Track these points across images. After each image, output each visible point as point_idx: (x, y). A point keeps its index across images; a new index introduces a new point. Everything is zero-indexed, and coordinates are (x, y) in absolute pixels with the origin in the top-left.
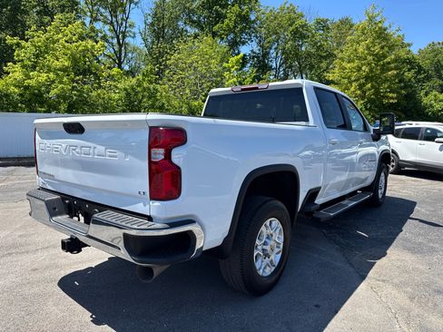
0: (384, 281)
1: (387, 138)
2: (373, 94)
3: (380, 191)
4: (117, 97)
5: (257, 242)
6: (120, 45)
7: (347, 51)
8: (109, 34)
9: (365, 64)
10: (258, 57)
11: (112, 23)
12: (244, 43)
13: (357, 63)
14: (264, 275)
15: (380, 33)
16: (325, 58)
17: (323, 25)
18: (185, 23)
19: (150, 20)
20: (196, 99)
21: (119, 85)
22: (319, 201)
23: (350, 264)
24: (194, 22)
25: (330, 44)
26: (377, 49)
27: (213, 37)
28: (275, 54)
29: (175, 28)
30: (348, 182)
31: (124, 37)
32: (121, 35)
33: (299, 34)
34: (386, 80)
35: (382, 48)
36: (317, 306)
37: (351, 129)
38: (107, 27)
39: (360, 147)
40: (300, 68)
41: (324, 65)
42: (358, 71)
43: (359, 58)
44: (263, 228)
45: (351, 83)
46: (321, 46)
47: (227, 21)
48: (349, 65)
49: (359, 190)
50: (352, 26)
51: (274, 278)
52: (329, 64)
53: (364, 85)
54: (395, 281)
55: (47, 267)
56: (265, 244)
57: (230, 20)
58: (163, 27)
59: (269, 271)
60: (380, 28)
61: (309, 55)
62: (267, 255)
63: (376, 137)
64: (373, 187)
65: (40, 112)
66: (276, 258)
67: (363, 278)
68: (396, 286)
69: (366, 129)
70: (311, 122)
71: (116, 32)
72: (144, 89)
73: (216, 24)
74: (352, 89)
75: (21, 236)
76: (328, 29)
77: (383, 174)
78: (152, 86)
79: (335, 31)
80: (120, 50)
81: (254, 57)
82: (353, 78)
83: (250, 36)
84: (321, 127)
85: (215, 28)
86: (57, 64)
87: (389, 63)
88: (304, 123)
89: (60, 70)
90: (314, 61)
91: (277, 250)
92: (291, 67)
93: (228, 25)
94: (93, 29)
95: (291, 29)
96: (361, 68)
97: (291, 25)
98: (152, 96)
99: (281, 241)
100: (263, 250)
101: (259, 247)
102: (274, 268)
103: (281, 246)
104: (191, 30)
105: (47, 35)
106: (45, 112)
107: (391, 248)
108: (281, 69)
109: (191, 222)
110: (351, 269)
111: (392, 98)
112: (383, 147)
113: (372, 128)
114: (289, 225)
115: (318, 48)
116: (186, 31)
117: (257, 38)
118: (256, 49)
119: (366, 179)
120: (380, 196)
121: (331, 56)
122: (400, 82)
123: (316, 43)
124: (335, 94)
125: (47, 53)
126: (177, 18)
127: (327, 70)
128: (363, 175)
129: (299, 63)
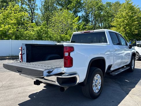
0: (134, 94)
1: (134, 48)
2: (129, 31)
3: (132, 66)
4: (33, 33)
5: (94, 81)
6: (32, 13)
7: (119, 14)
8: (28, 9)
9: (125, 20)
10: (85, 17)
11: (29, 5)
12: (79, 12)
13: (122, 19)
14: (96, 92)
15: (131, 8)
16: (110, 17)
17: (109, 4)
18: (56, 4)
19: (43, 4)
20: (63, 34)
21: (34, 29)
22: (112, 69)
23: (123, 90)
24: (60, 4)
25: (112, 12)
26: (130, 14)
27: (68, 10)
28: (91, 16)
29: (53, 6)
30: (121, 63)
31: (34, 10)
32: (32, 10)
33: (100, 8)
34: (134, 25)
35: (132, 13)
36: (113, 101)
37: (121, 45)
38: (27, 6)
39: (125, 51)
40: (101, 21)
41: (110, 19)
42: (123, 22)
43: (123, 17)
44: (95, 77)
45: (120, 26)
46: (109, 12)
47: (72, 4)
48: (120, 20)
49: (125, 66)
50: (120, 5)
51: (99, 94)
52: (112, 19)
53: (125, 27)
54: (138, 94)
55: (23, 92)
56: (96, 82)
57: (74, 3)
58: (49, 6)
59: (97, 91)
60: (131, 6)
61: (104, 16)
62: (96, 86)
63: (130, 47)
64: (130, 65)
65: (5, 39)
66: (99, 87)
67: (128, 94)
68: (138, 96)
69: (127, 45)
70: (108, 43)
71: (31, 8)
72: (44, 30)
73: (68, 5)
74: (121, 29)
75: (10, 83)
76: (111, 6)
77: (133, 60)
78: (46, 29)
79: (114, 7)
80: (32, 15)
81: (83, 17)
82: (121, 25)
83: (82, 9)
84: (112, 44)
85: (68, 6)
86: (12, 22)
87: (134, 19)
88: (106, 43)
89: (13, 24)
90: (106, 18)
91: (99, 85)
92: (97, 20)
93: (73, 5)
94: (22, 8)
95: (97, 6)
96: (124, 21)
97: (97, 5)
98: (47, 33)
99: (101, 82)
100: (95, 84)
101: (94, 83)
102: (98, 90)
103: (101, 83)
104: (59, 7)
105: (8, 11)
106: (7, 40)
107: (137, 85)
108: (94, 21)
109: (75, 74)
110: (123, 91)
111: (136, 32)
112: (133, 51)
113: (129, 44)
114: (103, 76)
115: (108, 13)
116: (57, 7)
117: (84, 10)
118: (84, 14)
119: (127, 62)
120: (133, 68)
121: (112, 16)
122: (139, 26)
123: (107, 11)
124: (116, 33)
125: (8, 18)
126: (54, 3)
127: (111, 21)
128: (126, 61)
129: (100, 19)
